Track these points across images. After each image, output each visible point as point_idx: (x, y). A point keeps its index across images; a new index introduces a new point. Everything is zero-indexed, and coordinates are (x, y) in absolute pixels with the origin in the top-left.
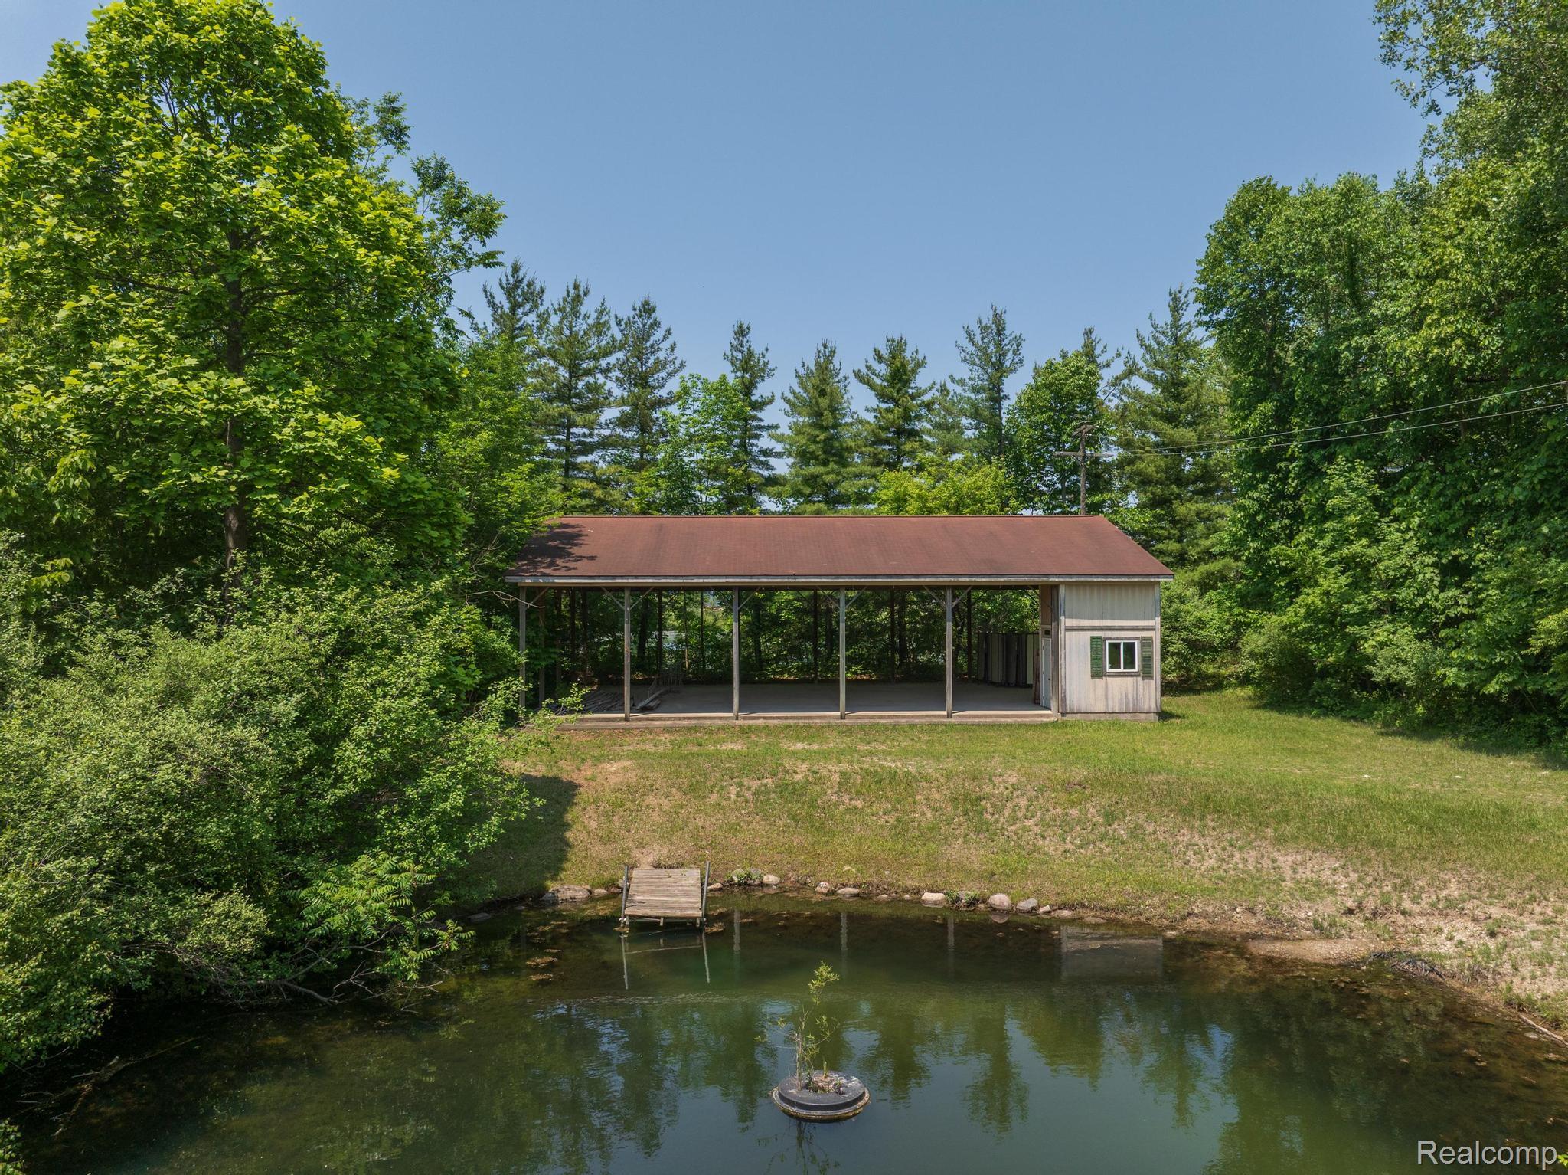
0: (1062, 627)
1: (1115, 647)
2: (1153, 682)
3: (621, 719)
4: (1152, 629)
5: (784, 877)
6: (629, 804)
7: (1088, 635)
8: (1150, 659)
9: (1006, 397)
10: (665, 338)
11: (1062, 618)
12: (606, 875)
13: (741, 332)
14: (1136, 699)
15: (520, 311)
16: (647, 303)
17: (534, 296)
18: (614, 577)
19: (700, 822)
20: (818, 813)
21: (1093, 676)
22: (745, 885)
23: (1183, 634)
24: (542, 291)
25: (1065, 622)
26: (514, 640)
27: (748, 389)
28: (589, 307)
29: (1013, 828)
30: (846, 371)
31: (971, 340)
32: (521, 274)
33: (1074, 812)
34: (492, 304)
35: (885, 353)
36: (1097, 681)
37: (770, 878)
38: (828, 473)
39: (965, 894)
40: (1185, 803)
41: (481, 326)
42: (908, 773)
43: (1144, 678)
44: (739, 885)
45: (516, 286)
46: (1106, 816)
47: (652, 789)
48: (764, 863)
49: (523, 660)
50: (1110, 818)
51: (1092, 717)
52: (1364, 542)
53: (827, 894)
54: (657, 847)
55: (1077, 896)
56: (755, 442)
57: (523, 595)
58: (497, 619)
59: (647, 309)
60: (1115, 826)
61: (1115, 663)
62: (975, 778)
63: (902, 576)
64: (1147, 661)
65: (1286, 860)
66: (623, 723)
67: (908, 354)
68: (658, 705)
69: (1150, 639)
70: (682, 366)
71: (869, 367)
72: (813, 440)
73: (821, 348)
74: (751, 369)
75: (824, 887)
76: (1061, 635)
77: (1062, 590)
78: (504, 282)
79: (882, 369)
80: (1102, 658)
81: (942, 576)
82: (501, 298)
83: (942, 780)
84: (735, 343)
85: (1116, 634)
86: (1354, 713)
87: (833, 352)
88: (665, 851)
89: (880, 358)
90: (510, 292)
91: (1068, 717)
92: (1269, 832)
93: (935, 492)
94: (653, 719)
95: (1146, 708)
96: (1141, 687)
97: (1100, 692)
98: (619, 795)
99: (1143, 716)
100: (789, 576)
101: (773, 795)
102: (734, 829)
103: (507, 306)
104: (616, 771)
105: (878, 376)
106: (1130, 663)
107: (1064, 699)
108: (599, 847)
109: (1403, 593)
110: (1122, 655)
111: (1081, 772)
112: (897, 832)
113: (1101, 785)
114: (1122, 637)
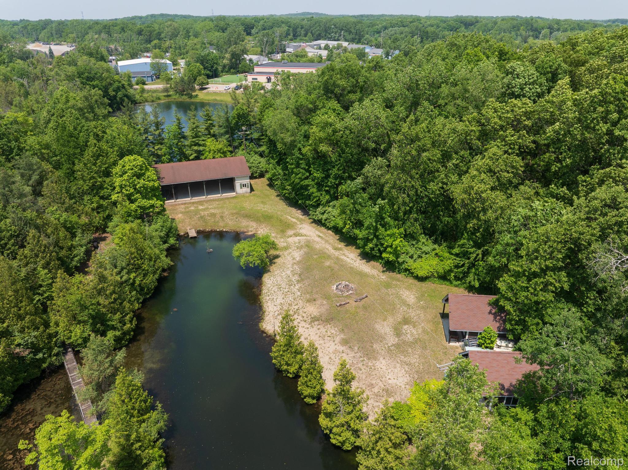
0: (236, 183)
2: (249, 188)
3: (174, 202)
4: (248, 181)
6: (184, 221)
7: (240, 183)
11: (236, 181)
12: (185, 231)
19: (192, 223)
20: (205, 220)
29: (226, 220)
33: (233, 217)
40: (244, 215)
42: (215, 213)
43: (247, 187)
44: (199, 230)
47: (186, 219)
48: (200, 227)
50: (236, 218)
51: (241, 194)
53: (208, 231)
55: (231, 229)
65: (251, 223)
69: (248, 183)
77: (235, 178)
80: (242, 186)
88: (190, 227)
91: (238, 194)
92: (251, 219)
94: (179, 201)
95: (248, 192)
96: (247, 189)
97: (242, 190)
98: (182, 220)
99: (248, 194)
101: (200, 218)
102: (196, 223)
107: (237, 192)
110: (244, 185)
111: (235, 211)
112: (214, 222)
113: (237, 213)
114: (244, 183)
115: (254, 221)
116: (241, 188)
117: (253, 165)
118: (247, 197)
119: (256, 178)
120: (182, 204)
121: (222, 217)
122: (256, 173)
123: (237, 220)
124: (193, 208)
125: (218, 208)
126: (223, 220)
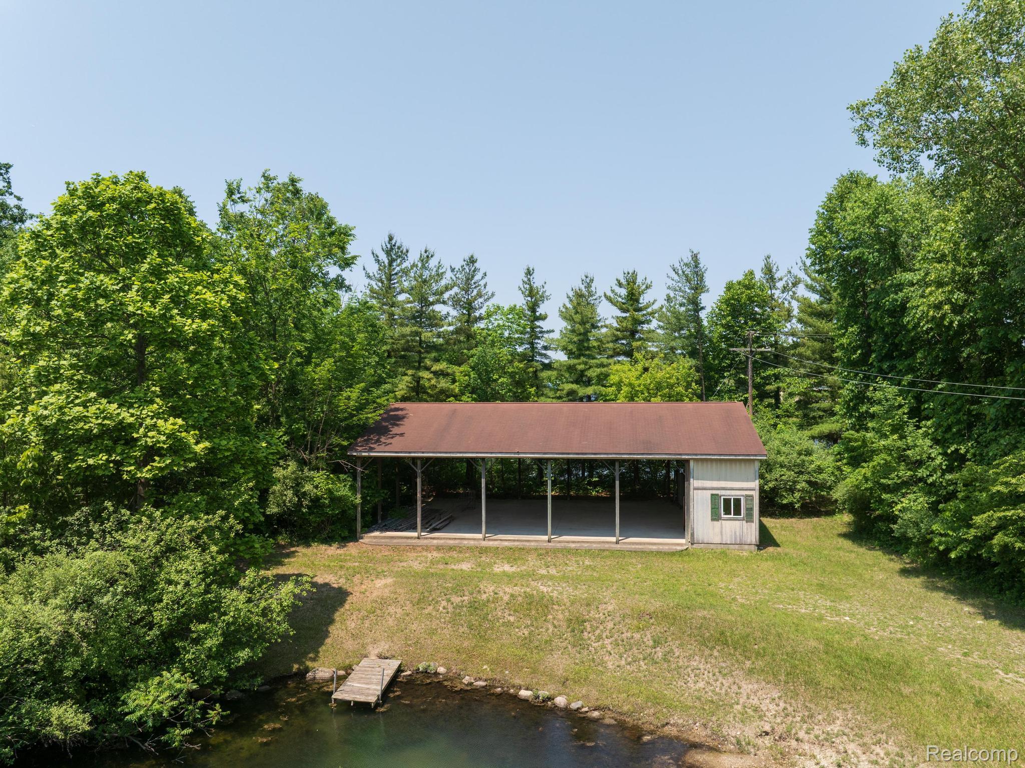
0: (692, 487)
1: (727, 502)
2: (753, 525)
3: (415, 538)
4: (753, 490)
5: (449, 670)
6: (378, 612)
7: (710, 492)
8: (752, 509)
9: (703, 308)
10: (483, 278)
11: (692, 480)
12: (347, 662)
13: (529, 273)
14: (741, 536)
15: (395, 264)
16: (472, 257)
17: (402, 254)
18: (410, 453)
19: (414, 627)
20: (487, 625)
21: (713, 520)
22: (426, 672)
23: (806, 477)
24: (407, 251)
25: (694, 483)
26: (353, 488)
27: (533, 308)
28: (433, 263)
29: (596, 644)
30: (600, 293)
31: (677, 273)
32: (393, 242)
33: (637, 636)
34: (378, 261)
35: (623, 281)
36: (715, 523)
37: (441, 670)
38: (580, 364)
39: (543, 693)
40: (708, 634)
41: (371, 274)
42: (551, 597)
43: (747, 522)
44: (422, 672)
45: (392, 249)
46: (655, 641)
47: (396, 601)
48: (441, 658)
49: (358, 501)
50: (657, 643)
51: (712, 546)
52: (895, 437)
53: (467, 685)
54: (383, 643)
55: (608, 702)
56: (539, 341)
57: (359, 464)
58: (342, 476)
59: (472, 261)
60: (658, 649)
61: (727, 511)
62: (588, 605)
63: (586, 454)
64: (750, 510)
65: (747, 687)
66: (417, 541)
67: (639, 280)
68: (444, 527)
69: (752, 496)
70: (493, 295)
71: (613, 291)
72: (571, 342)
73: (584, 278)
74: (534, 297)
75: (466, 680)
76: (691, 493)
77: (692, 463)
78: (384, 247)
79: (623, 292)
80: (718, 508)
81: (611, 454)
82: (383, 257)
83: (568, 604)
84: (526, 279)
85: (728, 492)
86: (898, 549)
87: (592, 281)
88: (387, 647)
89: (620, 285)
90: (388, 252)
91: (695, 546)
92: (748, 664)
93: (641, 381)
94: (434, 538)
95: (749, 542)
96: (745, 528)
97: (717, 530)
98: (374, 605)
99: (746, 547)
100: (515, 453)
101: (465, 609)
102: (432, 632)
103: (386, 262)
104: (381, 586)
105: (620, 296)
106: (737, 512)
107: (693, 535)
108: (350, 642)
109: (922, 472)
110: (732, 507)
111: (656, 605)
112: (526, 642)
113: (663, 616)
114: (732, 495)
115: (770, 674)
116: (715, 517)
117: (781, 459)
118: (738, 560)
119: (788, 511)
120: (438, 548)
121: (577, 624)
122: (792, 490)
123: (659, 653)
124: (465, 566)
125: (575, 581)
126: (579, 644)
